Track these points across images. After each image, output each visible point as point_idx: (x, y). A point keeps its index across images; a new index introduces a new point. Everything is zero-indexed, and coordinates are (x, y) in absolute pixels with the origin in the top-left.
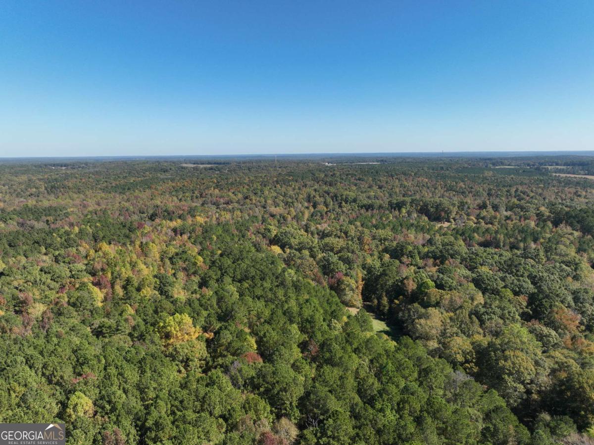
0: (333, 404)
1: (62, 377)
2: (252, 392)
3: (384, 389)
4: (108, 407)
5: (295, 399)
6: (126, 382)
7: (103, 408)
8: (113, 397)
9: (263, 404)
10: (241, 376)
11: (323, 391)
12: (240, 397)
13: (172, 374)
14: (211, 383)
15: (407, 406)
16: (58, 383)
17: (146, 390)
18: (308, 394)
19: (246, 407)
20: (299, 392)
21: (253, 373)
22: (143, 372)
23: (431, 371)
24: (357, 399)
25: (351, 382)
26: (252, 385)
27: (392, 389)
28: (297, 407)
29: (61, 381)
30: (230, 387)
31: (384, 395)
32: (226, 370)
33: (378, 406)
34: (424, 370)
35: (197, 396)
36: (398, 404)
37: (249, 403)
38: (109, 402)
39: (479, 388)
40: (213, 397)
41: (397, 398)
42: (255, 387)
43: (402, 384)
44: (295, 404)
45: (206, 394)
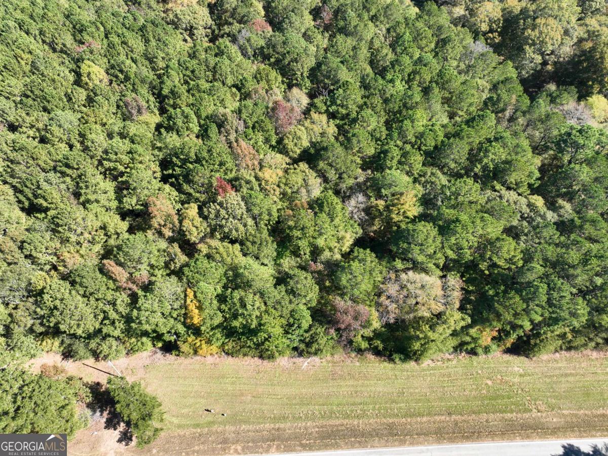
0: (344, 75)
1: (64, 45)
2: (262, 62)
3: (397, 61)
4: (121, 76)
5: (305, 69)
6: (132, 51)
7: (117, 77)
8: (122, 66)
9: (274, 75)
10: (250, 45)
11: (334, 61)
12: (250, 67)
13: (178, 44)
14: (220, 53)
15: (417, 77)
16: (62, 51)
17: (155, 60)
18: (319, 64)
19: (257, 77)
20: (311, 62)
21: (262, 43)
22: (147, 41)
23: (449, 41)
24: (369, 70)
25: (364, 53)
26: (262, 55)
27: (406, 60)
28: (308, 77)
29: (64, 49)
30: (239, 58)
31: (396, 66)
32: (234, 40)
33: (389, 76)
34: (443, 40)
35: (208, 67)
36: (409, 75)
37: (260, 74)
38: (121, 71)
39: (495, 58)
40: (223, 67)
41: (409, 70)
42: (266, 58)
43: (416, 56)
44: (306, 74)
45: (216, 64)
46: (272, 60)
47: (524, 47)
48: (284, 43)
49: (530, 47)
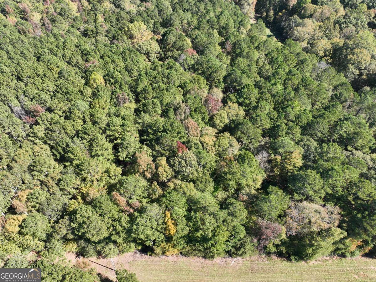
0: (245, 80)
1: (78, 63)
3: (276, 72)
5: (221, 77)
9: (202, 80)
10: (187, 63)
11: (238, 73)
12: (188, 76)
14: (170, 67)
15: (290, 82)
17: (132, 71)
18: (229, 75)
20: (224, 73)
21: (193, 62)
22: (125, 60)
23: (305, 61)
24: (258, 78)
25: (254, 69)
28: (223, 82)
30: (181, 70)
31: (276, 76)
32: (176, 59)
34: (301, 61)
38: (112, 77)
40: (173, 76)
41: (284, 78)
43: (287, 70)
44: (221, 80)
46: (200, 72)
47: (348, 65)
48: (207, 62)
49: (352, 65)
